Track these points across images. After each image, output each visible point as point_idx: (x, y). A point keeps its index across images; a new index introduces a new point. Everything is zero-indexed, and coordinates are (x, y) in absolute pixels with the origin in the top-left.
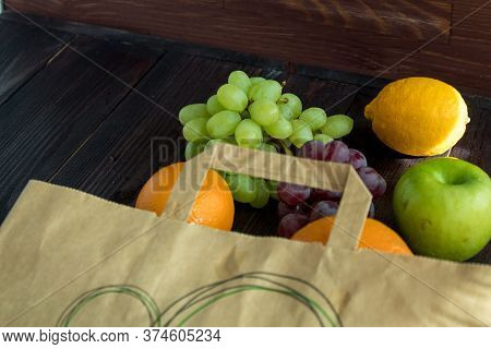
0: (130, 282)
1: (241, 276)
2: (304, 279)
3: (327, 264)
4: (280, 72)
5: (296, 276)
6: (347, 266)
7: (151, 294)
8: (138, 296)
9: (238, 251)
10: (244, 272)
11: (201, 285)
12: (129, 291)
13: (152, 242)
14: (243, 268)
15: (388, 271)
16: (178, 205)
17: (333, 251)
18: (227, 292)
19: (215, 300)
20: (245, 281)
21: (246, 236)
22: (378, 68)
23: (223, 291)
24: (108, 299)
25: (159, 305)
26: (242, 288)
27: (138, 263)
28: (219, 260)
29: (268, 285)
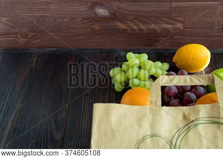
0: (153, 132)
1: (193, 121)
7: (164, 135)
8: (159, 137)
9: (186, 113)
10: (193, 119)
11: (180, 128)
12: (155, 136)
13: (153, 116)
14: (192, 118)
16: (155, 101)
18: (191, 127)
19: (188, 131)
20: (196, 122)
21: (186, 107)
23: (189, 128)
24: (148, 140)
25: (168, 138)
26: (196, 125)
27: (153, 125)
28: (180, 117)
29: (204, 122)
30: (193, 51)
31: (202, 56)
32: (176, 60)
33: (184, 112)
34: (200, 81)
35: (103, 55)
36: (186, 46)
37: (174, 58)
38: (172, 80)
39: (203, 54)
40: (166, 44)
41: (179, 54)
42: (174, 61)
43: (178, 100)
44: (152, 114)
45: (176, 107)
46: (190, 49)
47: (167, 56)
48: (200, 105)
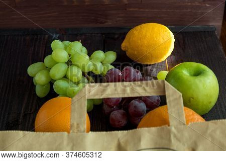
2: (166, 147)
3: (175, 136)
4: (58, 35)
5: (161, 147)
6: (186, 134)
9: (122, 141)
15: (209, 132)
16: (78, 124)
17: (175, 128)
21: (122, 131)
22: (105, 22)
30: (148, 35)
31: (162, 41)
32: (126, 47)
33: (119, 140)
34: (145, 90)
35: (28, 38)
36: (139, 27)
37: (123, 45)
38: (104, 91)
39: (163, 38)
40: (118, 19)
41: (130, 39)
42: (123, 49)
43: (122, 111)
44: (71, 144)
45: (109, 132)
46: (144, 32)
47: (118, 38)
48: (142, 129)
